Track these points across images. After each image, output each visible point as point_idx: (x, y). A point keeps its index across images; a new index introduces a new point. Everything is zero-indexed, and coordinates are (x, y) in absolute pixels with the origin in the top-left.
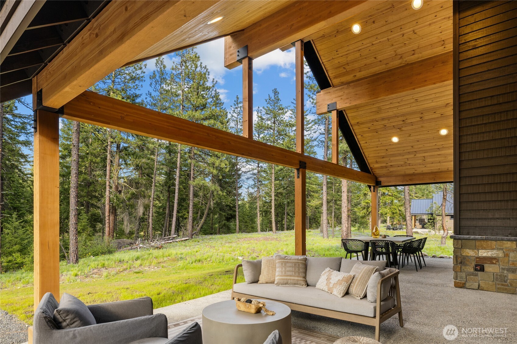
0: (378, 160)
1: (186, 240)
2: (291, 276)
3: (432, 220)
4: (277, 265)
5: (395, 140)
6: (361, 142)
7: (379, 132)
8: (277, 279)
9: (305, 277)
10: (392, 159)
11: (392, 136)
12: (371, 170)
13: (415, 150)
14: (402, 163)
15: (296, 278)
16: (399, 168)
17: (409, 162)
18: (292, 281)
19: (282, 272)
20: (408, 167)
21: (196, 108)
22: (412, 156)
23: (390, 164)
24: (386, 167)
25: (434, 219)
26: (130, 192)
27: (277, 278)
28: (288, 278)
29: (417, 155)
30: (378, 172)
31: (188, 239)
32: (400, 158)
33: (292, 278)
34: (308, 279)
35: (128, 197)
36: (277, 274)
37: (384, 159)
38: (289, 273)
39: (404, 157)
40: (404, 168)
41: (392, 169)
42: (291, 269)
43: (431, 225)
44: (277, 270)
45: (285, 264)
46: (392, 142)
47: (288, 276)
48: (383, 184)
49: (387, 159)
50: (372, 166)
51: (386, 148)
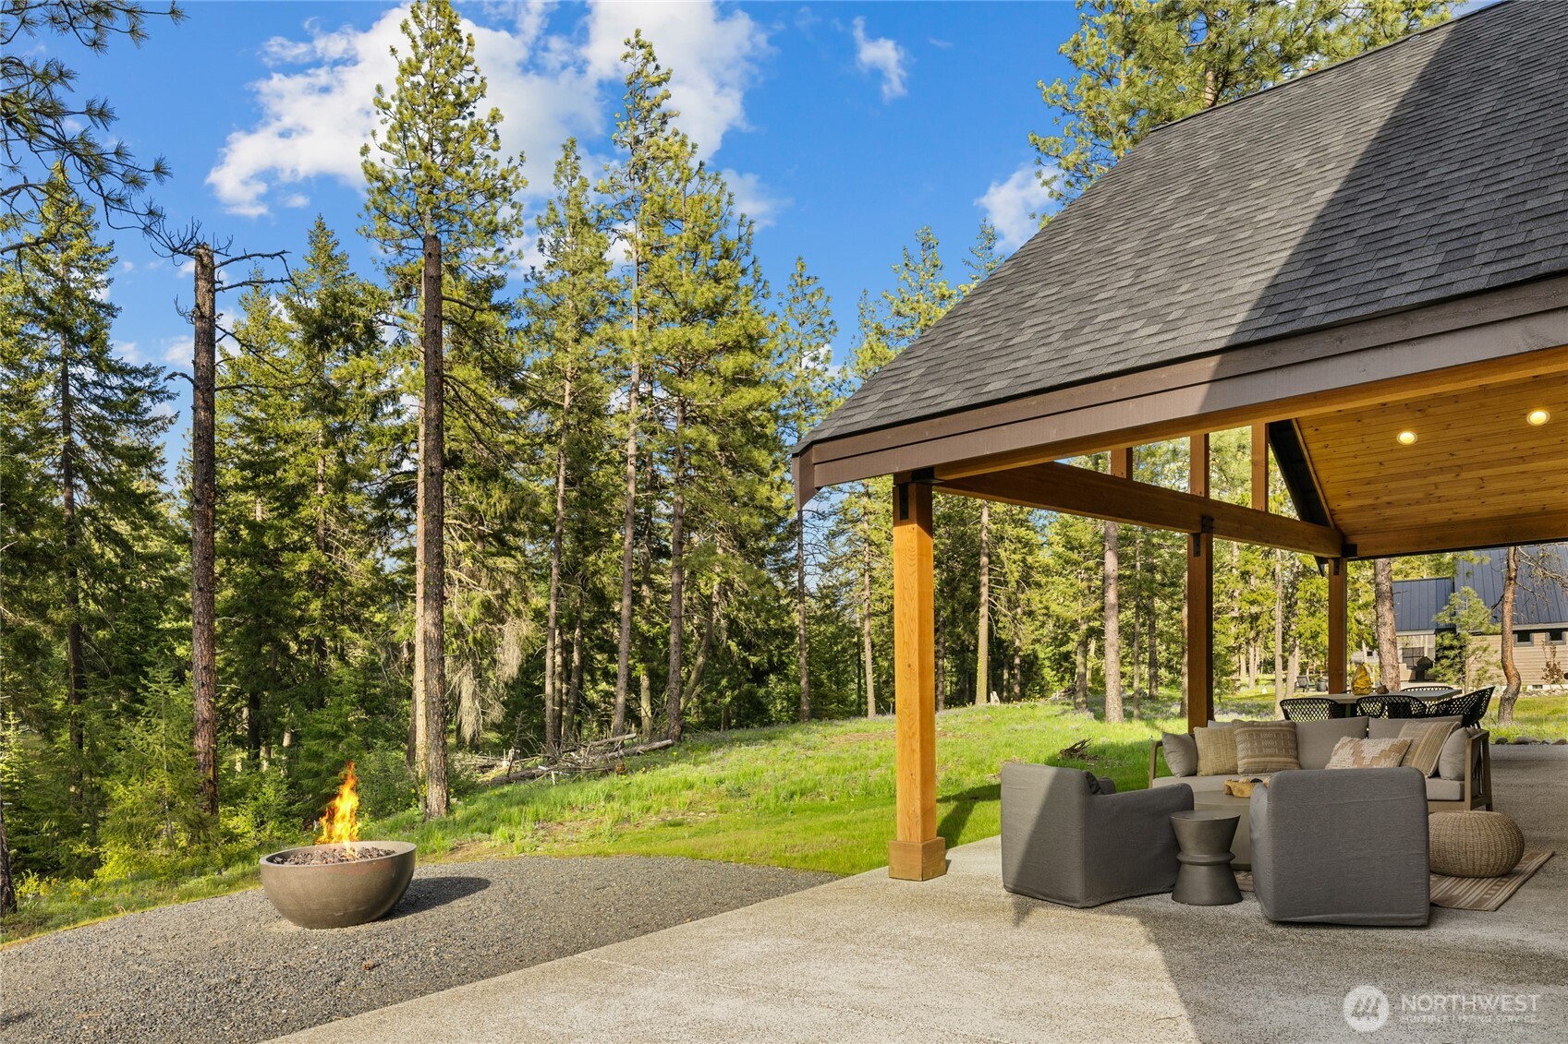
0: (1352, 490)
1: (667, 747)
2: (1271, 756)
3: (1457, 651)
4: (1238, 738)
5: (1407, 437)
6: (1311, 446)
7: (1367, 421)
8: (1242, 764)
9: (1297, 758)
10: (1392, 485)
11: (1400, 430)
12: (1332, 515)
13: (1459, 463)
14: (1421, 495)
15: (1283, 759)
16: (1408, 510)
17: (1438, 493)
18: (1274, 766)
19: (1252, 750)
20: (1437, 506)
21: (691, 316)
22: (1449, 477)
23: (1386, 499)
24: (1374, 507)
25: (1461, 647)
26: (478, 601)
27: (1240, 763)
28: (1268, 759)
29: (1464, 475)
30: (1347, 521)
31: (672, 745)
32: (1417, 482)
33: (1275, 759)
34: (1302, 761)
35: (471, 616)
36: (1240, 755)
37: (1371, 487)
38: (1268, 751)
39: (1426, 481)
40: (1425, 507)
41: (1388, 512)
42: (1272, 743)
43: (1450, 666)
44: (1240, 747)
45: (1258, 735)
46: (1397, 443)
47: (1266, 756)
48: (1360, 553)
49: (1380, 486)
50: (1333, 505)
51: (1381, 458)
